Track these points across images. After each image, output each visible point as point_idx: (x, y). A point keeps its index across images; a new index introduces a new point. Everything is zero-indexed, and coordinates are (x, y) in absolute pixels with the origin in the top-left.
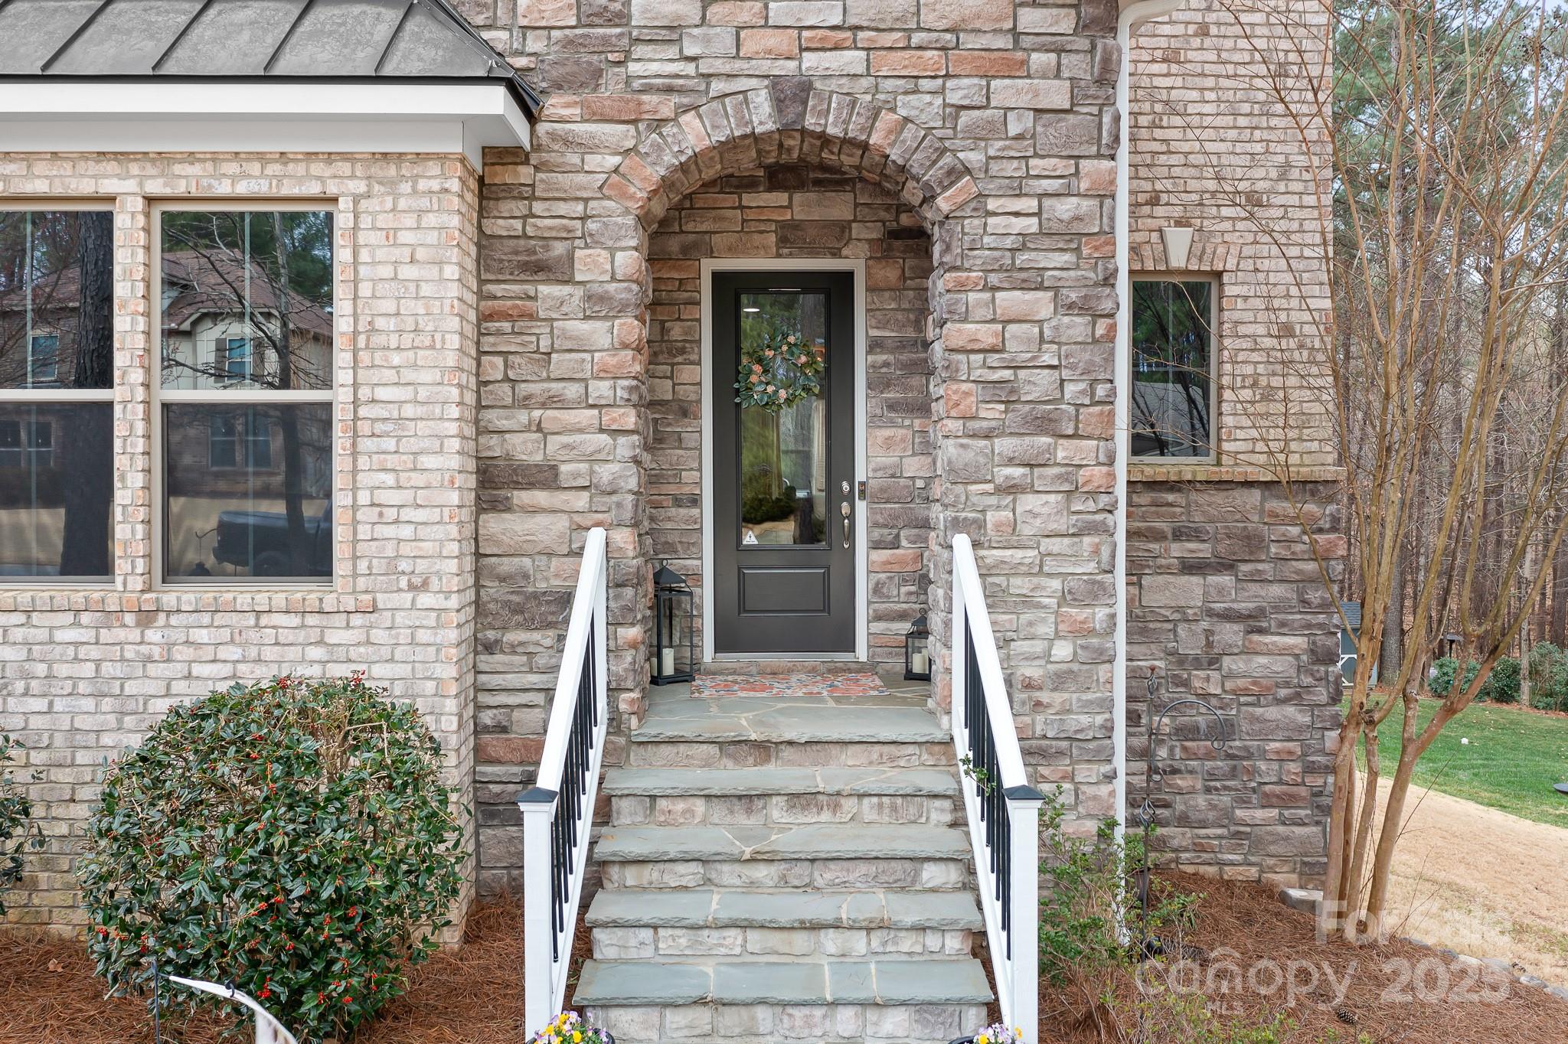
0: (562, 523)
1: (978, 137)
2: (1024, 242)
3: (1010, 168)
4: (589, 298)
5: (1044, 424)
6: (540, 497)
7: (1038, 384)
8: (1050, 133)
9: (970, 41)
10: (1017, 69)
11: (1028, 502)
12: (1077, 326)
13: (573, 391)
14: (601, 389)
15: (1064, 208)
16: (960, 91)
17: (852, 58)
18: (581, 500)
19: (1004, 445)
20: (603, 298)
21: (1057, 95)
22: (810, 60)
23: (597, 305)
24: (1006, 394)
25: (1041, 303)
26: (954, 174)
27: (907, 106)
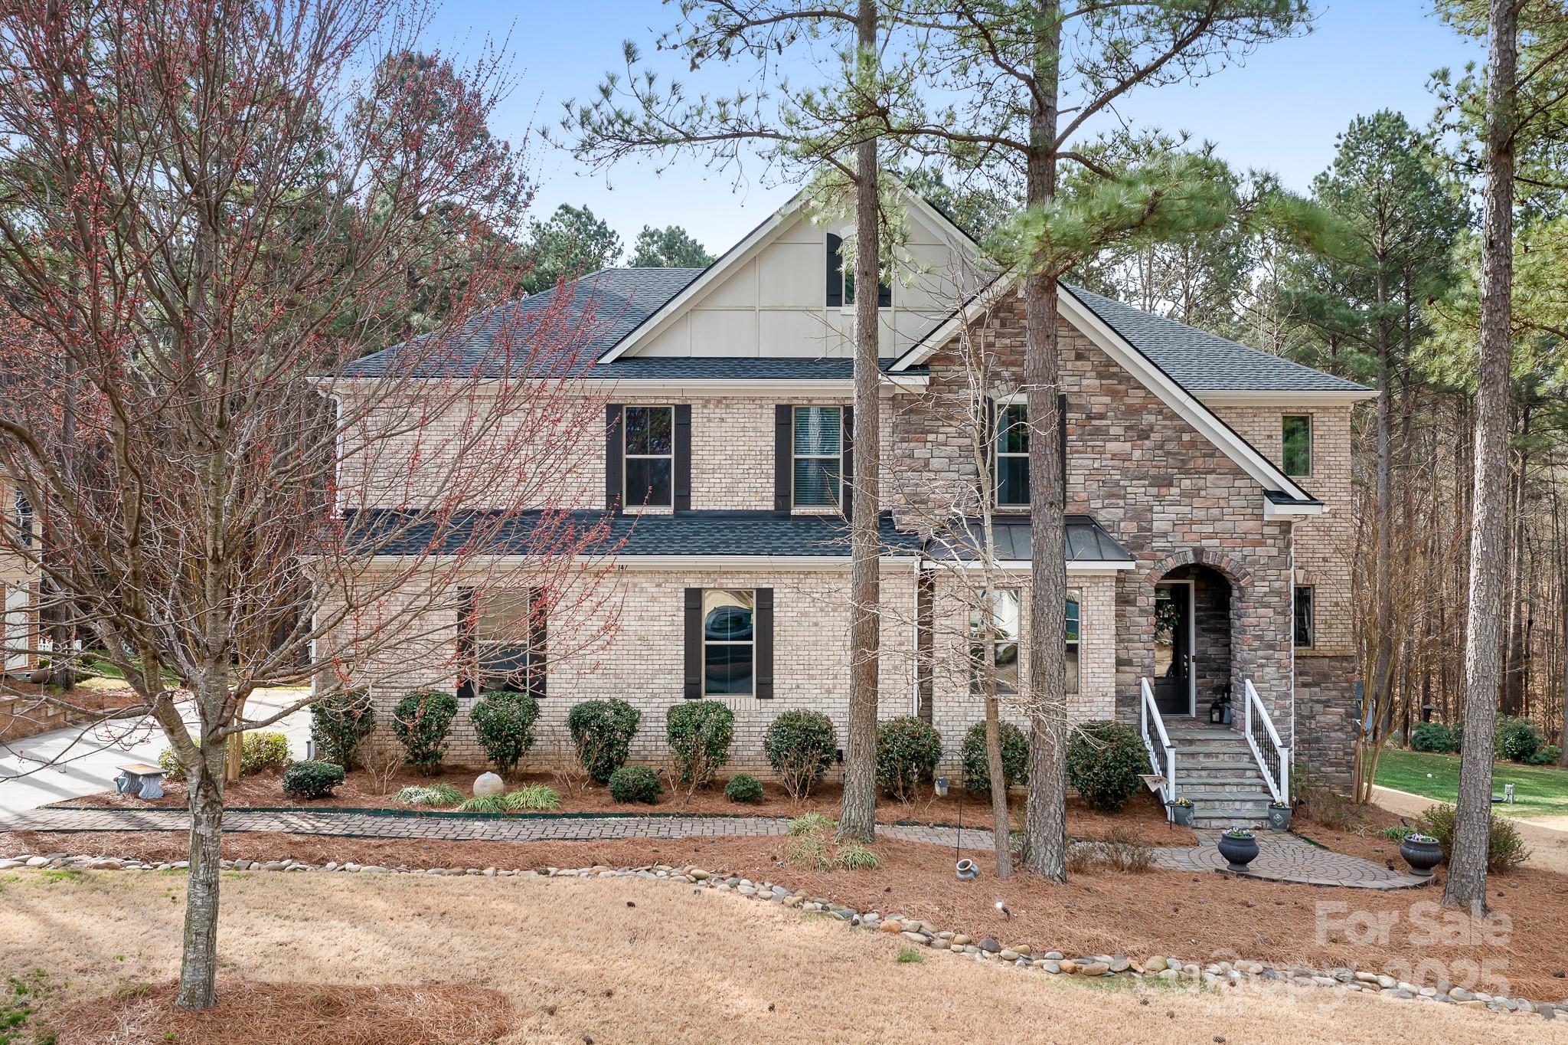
0: (1133, 676)
1: (1252, 564)
2: (1266, 594)
3: (1261, 573)
4: (1141, 611)
5: (1272, 647)
6: (1127, 668)
7: (1269, 636)
8: (1272, 564)
9: (1250, 537)
10: (1261, 543)
11: (1267, 669)
12: (1280, 619)
13: (1136, 638)
14: (1145, 637)
15: (1277, 585)
16: (1247, 551)
17: (1216, 542)
18: (1139, 670)
19: (1260, 653)
20: (1146, 611)
21: (1274, 552)
22: (1204, 542)
23: (1143, 612)
24: (1260, 638)
25: (1270, 612)
26: (1245, 575)
27: (1232, 555)
